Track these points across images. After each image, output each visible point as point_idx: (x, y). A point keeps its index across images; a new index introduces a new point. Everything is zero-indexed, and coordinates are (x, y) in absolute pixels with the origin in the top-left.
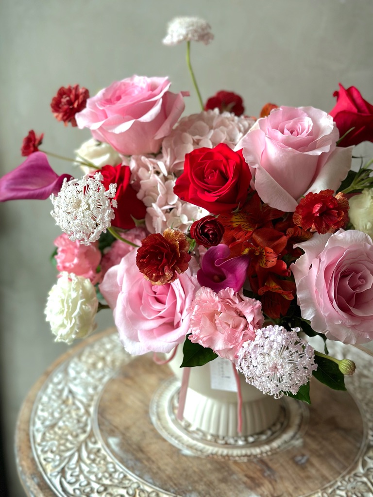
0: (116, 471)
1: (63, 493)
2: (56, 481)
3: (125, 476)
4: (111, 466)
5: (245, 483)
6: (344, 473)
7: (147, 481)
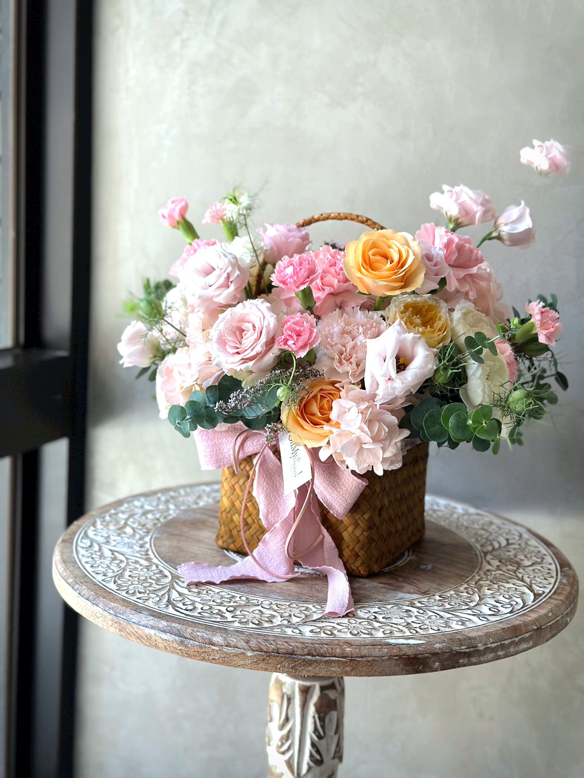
0: (233, 597)
1: (189, 617)
2: (171, 610)
3: (247, 599)
4: (223, 594)
5: (385, 588)
6: (477, 571)
7: (277, 599)
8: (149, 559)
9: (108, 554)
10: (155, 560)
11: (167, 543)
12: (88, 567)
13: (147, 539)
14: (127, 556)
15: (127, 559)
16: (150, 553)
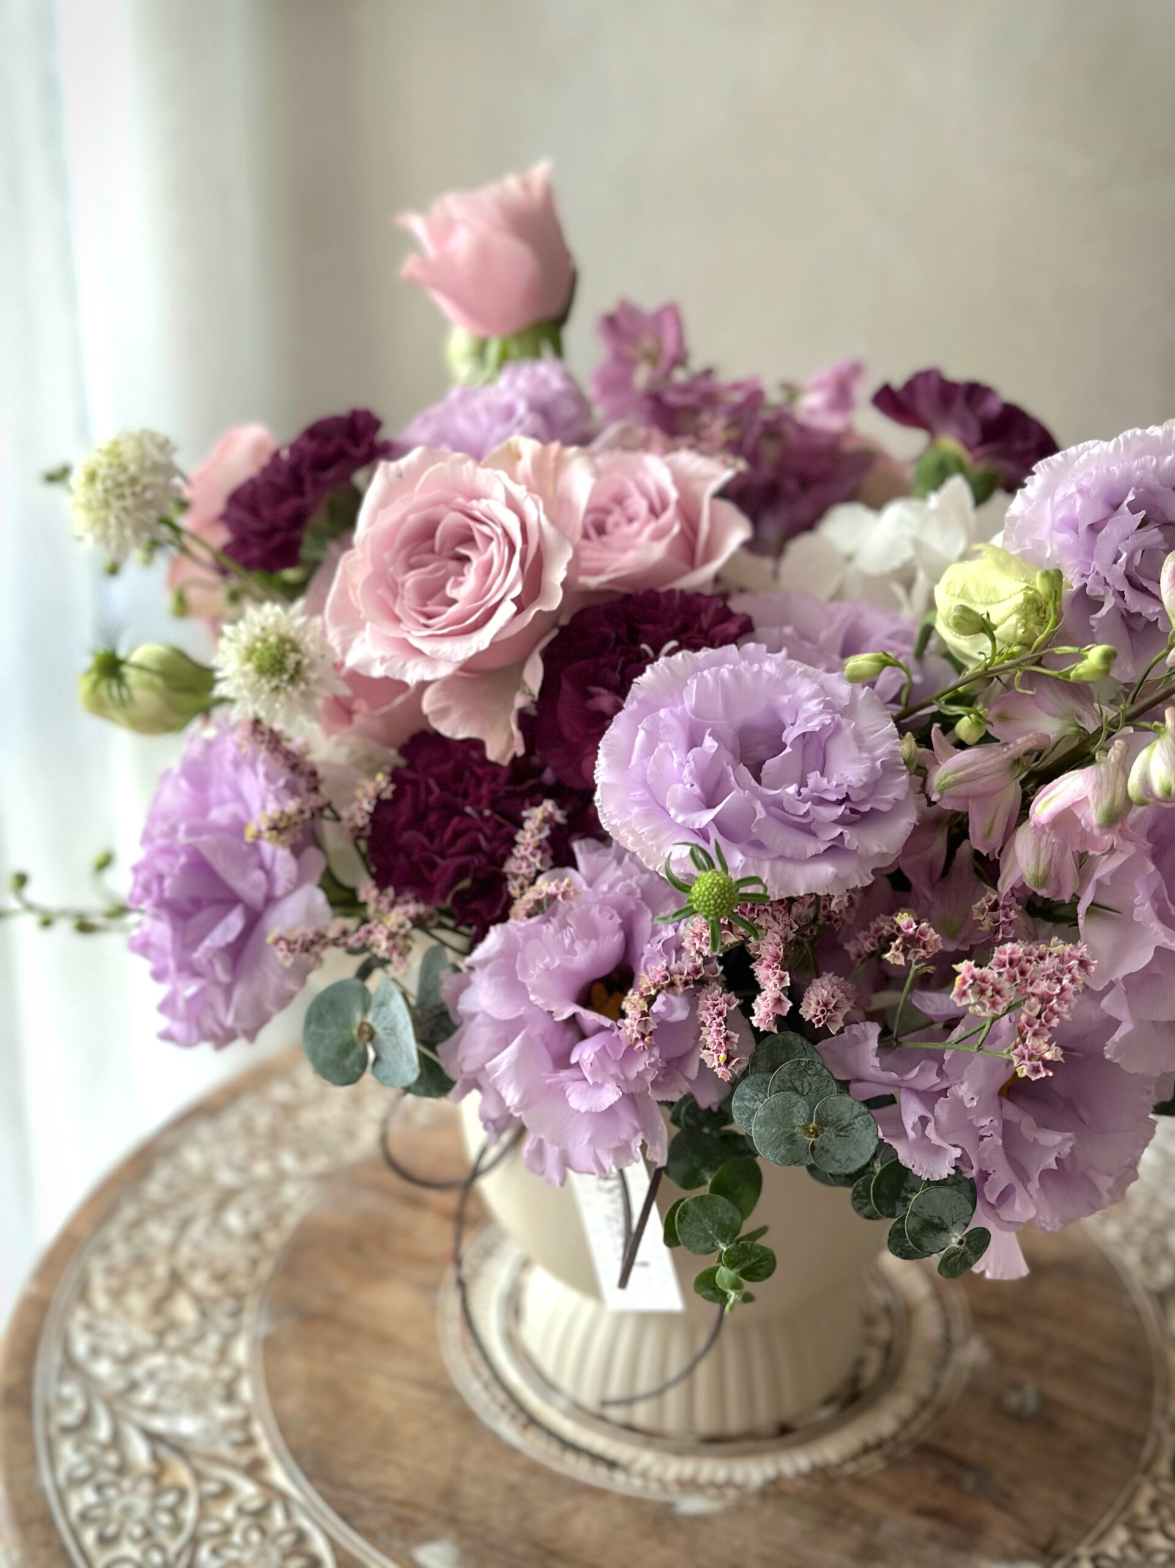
5: (932, 1538)
8: (255, 1469)
9: (139, 1451)
10: (278, 1475)
11: (296, 1365)
12: (89, 1537)
13: (241, 1351)
14: (199, 1464)
15: (199, 1477)
16: (258, 1429)
